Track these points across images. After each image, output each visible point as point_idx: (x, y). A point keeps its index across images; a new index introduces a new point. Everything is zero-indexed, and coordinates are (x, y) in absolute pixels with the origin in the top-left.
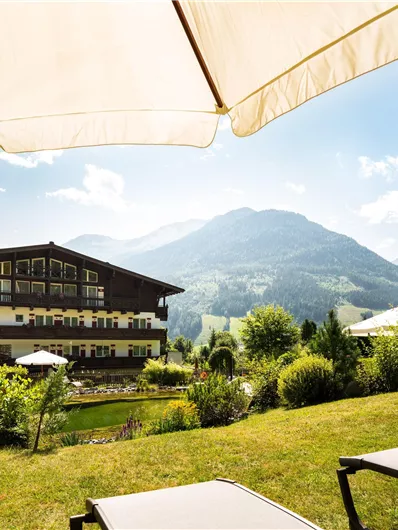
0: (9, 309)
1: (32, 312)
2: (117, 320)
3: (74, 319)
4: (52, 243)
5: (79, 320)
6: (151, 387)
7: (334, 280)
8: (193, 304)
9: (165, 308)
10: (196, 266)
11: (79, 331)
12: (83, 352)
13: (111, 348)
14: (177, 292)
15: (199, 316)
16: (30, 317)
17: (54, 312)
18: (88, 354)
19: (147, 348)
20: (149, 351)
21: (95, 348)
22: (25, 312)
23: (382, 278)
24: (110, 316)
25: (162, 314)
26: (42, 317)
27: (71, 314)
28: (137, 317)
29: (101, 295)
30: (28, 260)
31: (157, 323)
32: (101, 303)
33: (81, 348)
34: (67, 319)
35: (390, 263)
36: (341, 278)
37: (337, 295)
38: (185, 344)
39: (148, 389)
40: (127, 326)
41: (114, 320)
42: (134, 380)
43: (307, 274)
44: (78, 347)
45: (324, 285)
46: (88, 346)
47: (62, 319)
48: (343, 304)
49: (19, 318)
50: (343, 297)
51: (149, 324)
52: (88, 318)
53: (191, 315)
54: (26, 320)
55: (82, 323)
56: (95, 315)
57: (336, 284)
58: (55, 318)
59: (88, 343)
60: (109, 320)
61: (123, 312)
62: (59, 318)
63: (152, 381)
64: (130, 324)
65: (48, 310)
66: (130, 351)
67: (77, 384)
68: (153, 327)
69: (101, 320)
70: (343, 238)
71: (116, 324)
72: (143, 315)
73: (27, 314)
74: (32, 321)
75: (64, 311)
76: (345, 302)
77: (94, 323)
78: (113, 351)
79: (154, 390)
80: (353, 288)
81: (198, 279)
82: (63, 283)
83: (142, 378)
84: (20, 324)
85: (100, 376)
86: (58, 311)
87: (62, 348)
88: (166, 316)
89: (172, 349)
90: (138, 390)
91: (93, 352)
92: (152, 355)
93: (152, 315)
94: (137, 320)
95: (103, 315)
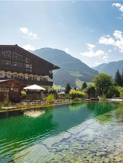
1: (6, 73)
2: (37, 78)
4: (16, 45)
5: (23, 77)
7: (75, 73)
9: (52, 74)
14: (57, 69)
16: (5, 75)
17: (14, 73)
22: (3, 72)
23: (88, 73)
24: (34, 76)
27: (21, 74)
29: (31, 67)
31: (49, 80)
32: (31, 71)
34: (19, 76)
35: (91, 68)
36: (77, 72)
37: (76, 77)
41: (35, 78)
43: (66, 70)
45: (72, 74)
47: (17, 76)
48: (77, 80)
50: (77, 78)
51: (47, 80)
57: (75, 74)
58: (14, 76)
61: (39, 75)
62: (16, 76)
64: (41, 79)
65: (12, 72)
69: (31, 77)
70: (77, 60)
71: (36, 79)
72: (45, 77)
75: (18, 73)
76: (78, 80)
77: (28, 78)
80: (80, 75)
82: (18, 62)
86: (16, 73)
88: (52, 77)
92: (48, 91)
93: (48, 77)
94: (43, 78)
95: (32, 75)
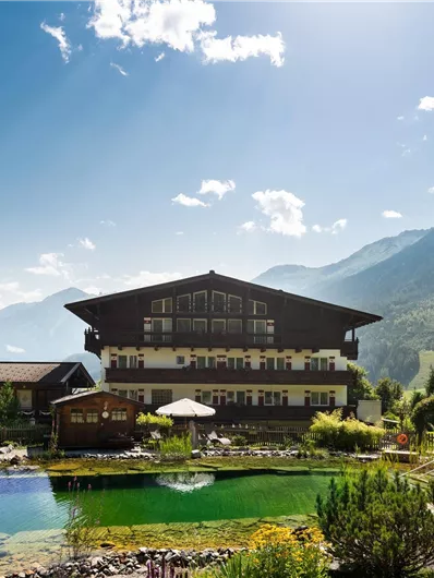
0: (169, 350)
1: (193, 353)
2: (290, 361)
3: (240, 360)
4: (212, 272)
5: (245, 360)
6: (317, 452)
8: (406, 338)
9: (355, 343)
10: (411, 290)
11: (244, 374)
12: (250, 399)
13: (282, 395)
14: (372, 321)
15: (416, 353)
16: (192, 359)
17: (216, 352)
18: (255, 402)
19: (330, 395)
20: (333, 399)
21: (264, 395)
22: (186, 353)
24: (283, 355)
25: (351, 351)
26: (204, 358)
27: (236, 354)
28: (315, 355)
29: (271, 329)
30: (189, 295)
31: (342, 363)
32: (270, 340)
33: (247, 395)
34: (231, 360)
38: (391, 389)
39: (312, 455)
40: (302, 367)
41: (286, 361)
42: (298, 440)
44: (243, 393)
46: (255, 392)
47: (226, 360)
49: (181, 360)
51: (332, 365)
52: (255, 359)
53: (405, 352)
54: (187, 362)
55: (248, 364)
56: (263, 354)
58: (217, 359)
59: (255, 388)
60: (280, 361)
61: (298, 351)
62: (222, 359)
63: (321, 444)
64: (307, 365)
65: (210, 350)
66: (307, 399)
67: (225, 441)
68: (337, 368)
69: (271, 361)
71: (289, 365)
72: (324, 353)
73: (188, 355)
74: (193, 363)
75: (227, 351)
77: (262, 364)
78: (285, 399)
79: (321, 457)
81: (415, 306)
82: (227, 317)
83: (309, 439)
84: (181, 366)
85: (255, 433)
86: (222, 352)
87: (226, 394)
88: (357, 353)
89: (373, 395)
90: (299, 456)
91: (261, 399)
92: (336, 404)
93: (336, 353)
94: (316, 359)
95: (272, 354)
